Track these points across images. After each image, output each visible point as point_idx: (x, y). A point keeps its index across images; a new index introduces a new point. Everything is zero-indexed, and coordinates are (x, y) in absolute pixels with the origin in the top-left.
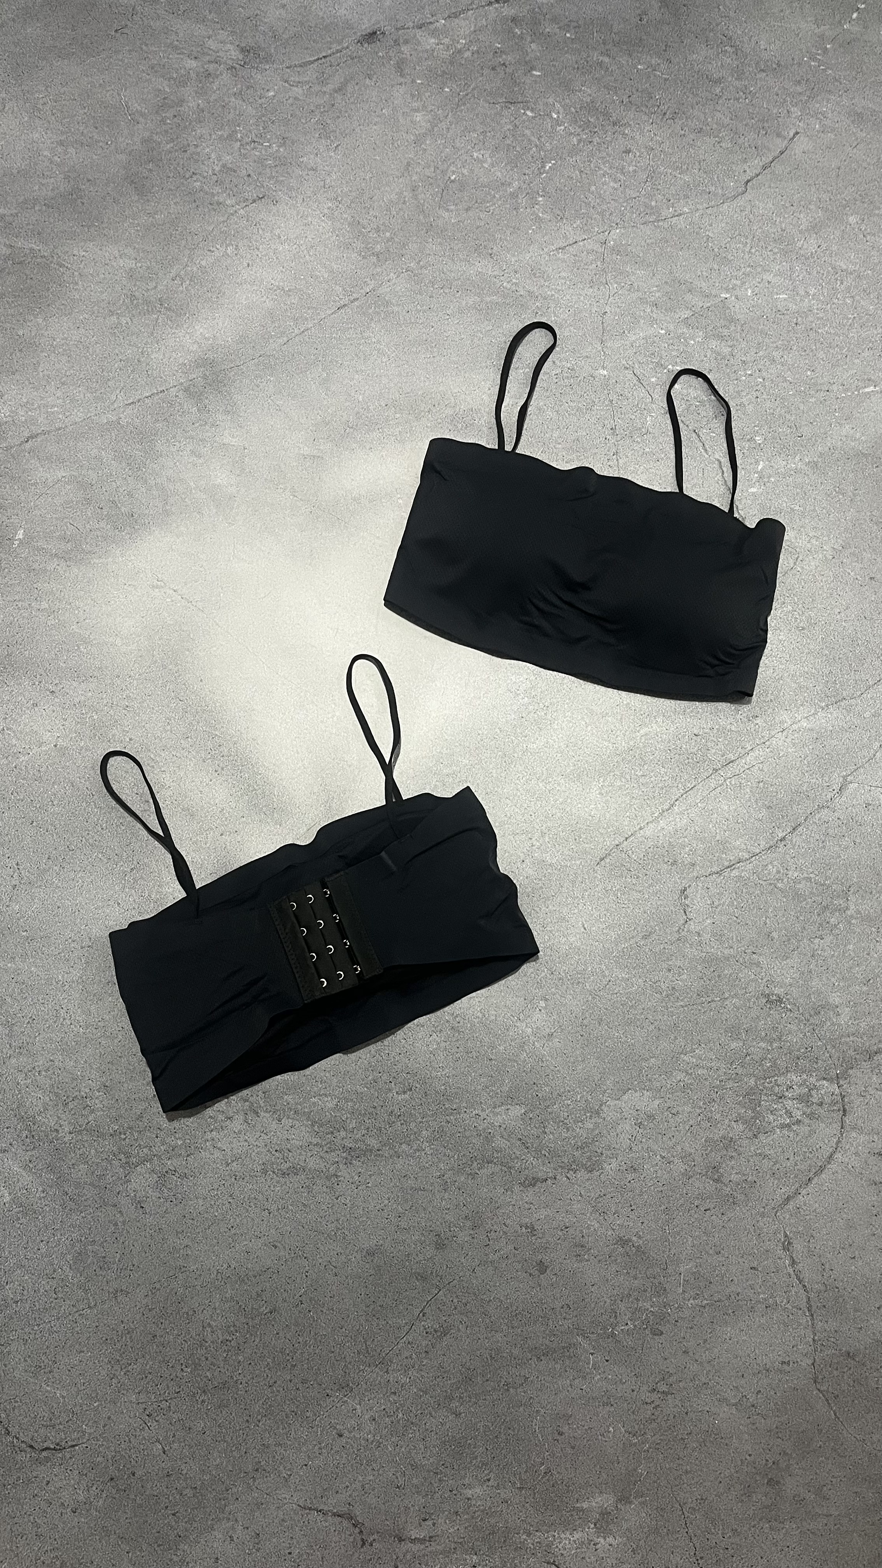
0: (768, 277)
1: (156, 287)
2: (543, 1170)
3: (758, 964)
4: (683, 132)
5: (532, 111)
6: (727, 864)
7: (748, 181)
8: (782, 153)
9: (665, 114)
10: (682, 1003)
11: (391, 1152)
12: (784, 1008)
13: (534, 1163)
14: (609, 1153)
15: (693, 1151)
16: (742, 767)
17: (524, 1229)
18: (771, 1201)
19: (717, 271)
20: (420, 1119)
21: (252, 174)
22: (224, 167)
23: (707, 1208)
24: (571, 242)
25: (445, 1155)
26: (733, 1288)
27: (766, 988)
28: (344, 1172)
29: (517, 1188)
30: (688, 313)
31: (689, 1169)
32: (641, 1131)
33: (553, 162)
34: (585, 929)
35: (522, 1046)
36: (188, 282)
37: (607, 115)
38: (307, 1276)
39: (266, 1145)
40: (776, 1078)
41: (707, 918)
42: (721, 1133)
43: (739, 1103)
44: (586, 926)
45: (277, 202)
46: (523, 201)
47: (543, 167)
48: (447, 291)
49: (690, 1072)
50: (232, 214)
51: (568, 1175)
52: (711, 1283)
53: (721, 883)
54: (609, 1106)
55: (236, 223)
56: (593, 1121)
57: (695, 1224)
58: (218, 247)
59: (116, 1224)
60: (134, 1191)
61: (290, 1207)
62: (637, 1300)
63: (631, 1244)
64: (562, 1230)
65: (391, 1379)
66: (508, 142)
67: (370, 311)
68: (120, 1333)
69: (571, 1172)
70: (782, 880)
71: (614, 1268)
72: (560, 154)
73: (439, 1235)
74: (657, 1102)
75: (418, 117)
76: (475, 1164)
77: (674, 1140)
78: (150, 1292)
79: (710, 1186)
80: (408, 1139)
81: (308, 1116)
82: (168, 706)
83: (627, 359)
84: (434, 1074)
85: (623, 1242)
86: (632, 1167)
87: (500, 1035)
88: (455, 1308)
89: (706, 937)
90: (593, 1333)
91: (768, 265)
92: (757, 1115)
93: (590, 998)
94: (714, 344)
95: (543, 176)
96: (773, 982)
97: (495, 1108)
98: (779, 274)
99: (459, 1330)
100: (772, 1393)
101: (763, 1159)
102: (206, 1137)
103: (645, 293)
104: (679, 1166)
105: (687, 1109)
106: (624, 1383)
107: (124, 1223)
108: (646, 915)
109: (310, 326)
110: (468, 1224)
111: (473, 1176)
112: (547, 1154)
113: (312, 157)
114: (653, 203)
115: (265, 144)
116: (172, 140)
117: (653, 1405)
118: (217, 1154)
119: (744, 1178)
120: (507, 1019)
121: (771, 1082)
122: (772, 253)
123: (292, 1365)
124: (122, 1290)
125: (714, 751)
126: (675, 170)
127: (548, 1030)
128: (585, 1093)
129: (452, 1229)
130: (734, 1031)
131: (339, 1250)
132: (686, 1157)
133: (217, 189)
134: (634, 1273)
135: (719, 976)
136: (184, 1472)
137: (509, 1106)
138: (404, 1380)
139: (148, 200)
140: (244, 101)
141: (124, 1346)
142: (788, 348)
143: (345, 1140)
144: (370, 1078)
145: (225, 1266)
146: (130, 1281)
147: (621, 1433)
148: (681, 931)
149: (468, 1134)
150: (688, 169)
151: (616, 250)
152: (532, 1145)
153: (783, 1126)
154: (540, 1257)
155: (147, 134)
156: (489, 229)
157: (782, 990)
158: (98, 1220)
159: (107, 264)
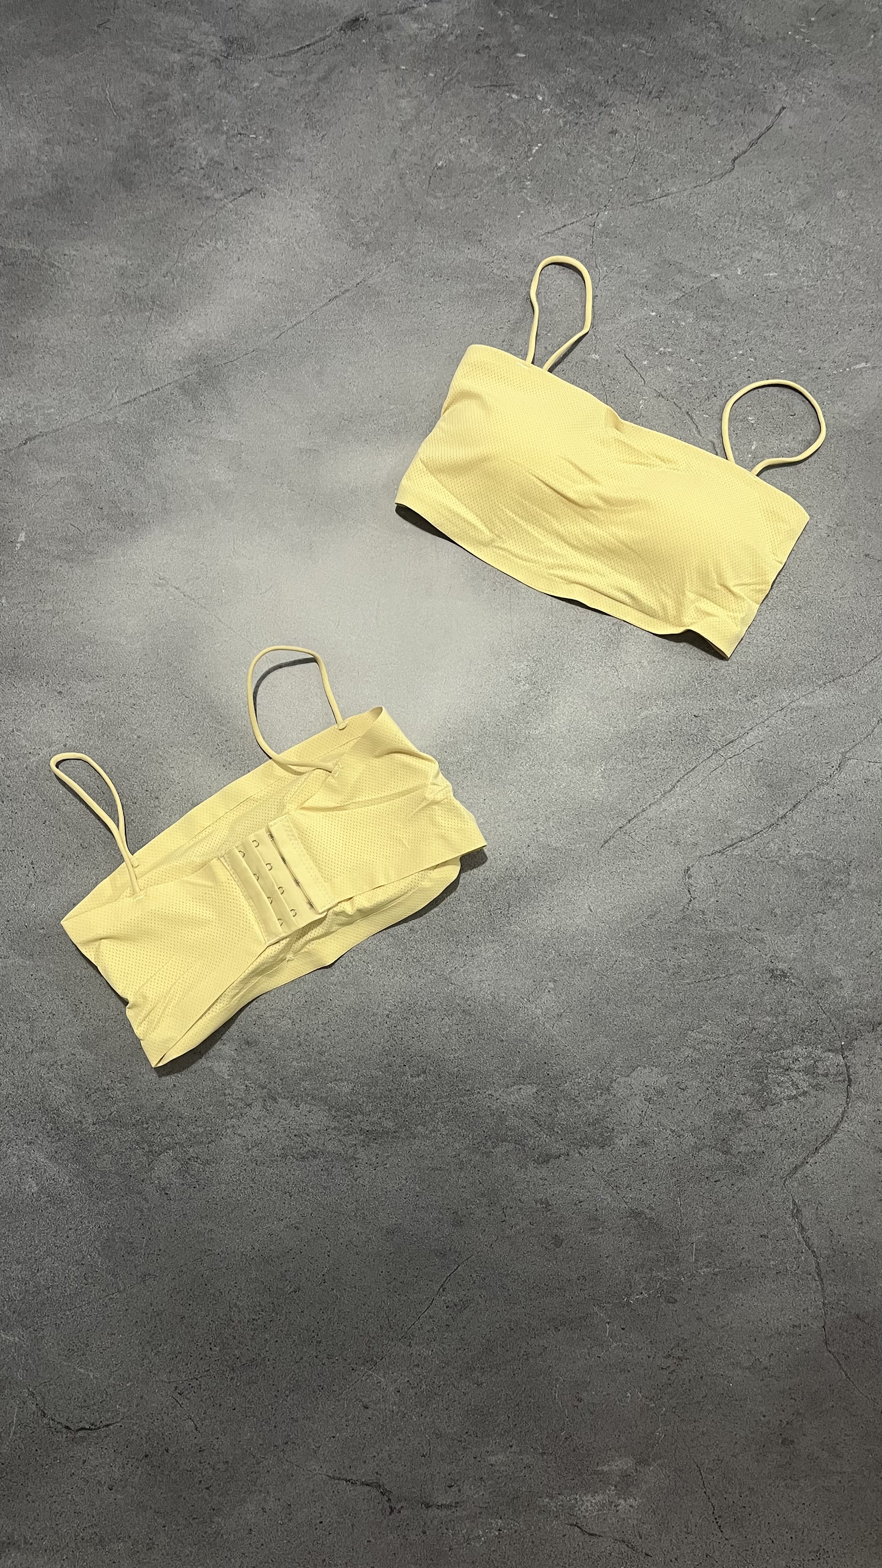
0: (757, 255)
1: (147, 285)
2: (557, 1147)
3: (762, 941)
4: (668, 111)
5: (518, 93)
6: (729, 843)
7: (736, 158)
8: (768, 129)
9: (650, 93)
10: (688, 981)
11: (408, 1133)
12: (788, 982)
13: (547, 1140)
14: (620, 1128)
15: (701, 1124)
16: (742, 746)
17: (538, 1204)
18: (779, 1171)
19: (707, 251)
20: (434, 1101)
21: (240, 167)
22: (211, 161)
23: (717, 1179)
24: (560, 226)
25: (460, 1135)
26: (744, 1256)
27: (770, 963)
28: (361, 1154)
29: (531, 1166)
30: (678, 294)
31: (698, 1142)
32: (651, 1106)
33: (539, 145)
34: (591, 911)
35: (532, 1027)
36: (179, 279)
37: (592, 95)
38: (329, 1256)
39: (285, 1131)
40: (782, 1051)
41: (711, 897)
42: (730, 1106)
43: (747, 1076)
44: (592, 908)
45: (265, 194)
46: (511, 185)
47: (530, 150)
48: (437, 279)
49: (697, 1047)
50: (221, 208)
51: (581, 1151)
52: (722, 1251)
53: (724, 861)
54: (619, 1083)
55: (225, 217)
56: (604, 1097)
57: (705, 1195)
58: (208, 242)
59: (141, 1211)
60: (158, 1178)
61: (310, 1189)
62: (651, 1269)
63: (643, 1216)
64: (576, 1204)
65: (414, 1353)
66: (495, 126)
67: (361, 302)
68: (149, 1315)
69: (583, 1148)
70: (784, 857)
71: (629, 1239)
72: (546, 137)
73: (457, 1213)
74: (666, 1078)
75: (403, 103)
76: (489, 1143)
77: (683, 1114)
78: (177, 1276)
79: (720, 1158)
80: (423, 1120)
81: (324, 1100)
82: (174, 703)
83: (619, 343)
84: (447, 1056)
85: (636, 1214)
86: (643, 1141)
87: (510, 1017)
88: (474, 1283)
89: (709, 916)
90: (609, 1302)
91: (757, 243)
92: (765, 1088)
93: (597, 979)
94: (704, 324)
95: (529, 160)
96: (777, 957)
97: (508, 1087)
98: (769, 251)
99: (478, 1304)
100: (785, 1355)
101: (771, 1130)
102: (226, 1124)
103: (636, 275)
104: (690, 1140)
105: (695, 1083)
106: (641, 1349)
107: (149, 1209)
108: (650, 895)
109: (302, 319)
110: (485, 1201)
111: (488, 1154)
112: (560, 1132)
113: (298, 147)
114: (641, 184)
115: (251, 136)
116: (158, 135)
117: (670, 1370)
118: (238, 1140)
119: (752, 1149)
120: (517, 1001)
121: (777, 1055)
122: (760, 230)
123: (317, 1342)
124: (149, 1274)
125: (713, 732)
126: (663, 149)
127: (557, 1011)
128: (595, 1071)
129: (469, 1207)
130: (739, 1006)
131: (359, 1230)
132: (695, 1130)
133: (206, 184)
134: (648, 1244)
135: (724, 953)
136: (216, 1447)
137: (521, 1086)
138: (427, 1352)
139: (136, 197)
140: (229, 92)
141: (153, 1328)
142: (779, 326)
143: (362, 1123)
144: (385, 1062)
145: (249, 1248)
146: (157, 1265)
147: (638, 1398)
148: (685, 910)
149: (482, 1114)
150: (675, 148)
151: (604, 233)
152: (545, 1123)
153: (790, 1098)
154: (555, 1231)
155: (133, 130)
156: (478, 215)
157: (786, 965)
158: (124, 1207)
159: (98, 263)
